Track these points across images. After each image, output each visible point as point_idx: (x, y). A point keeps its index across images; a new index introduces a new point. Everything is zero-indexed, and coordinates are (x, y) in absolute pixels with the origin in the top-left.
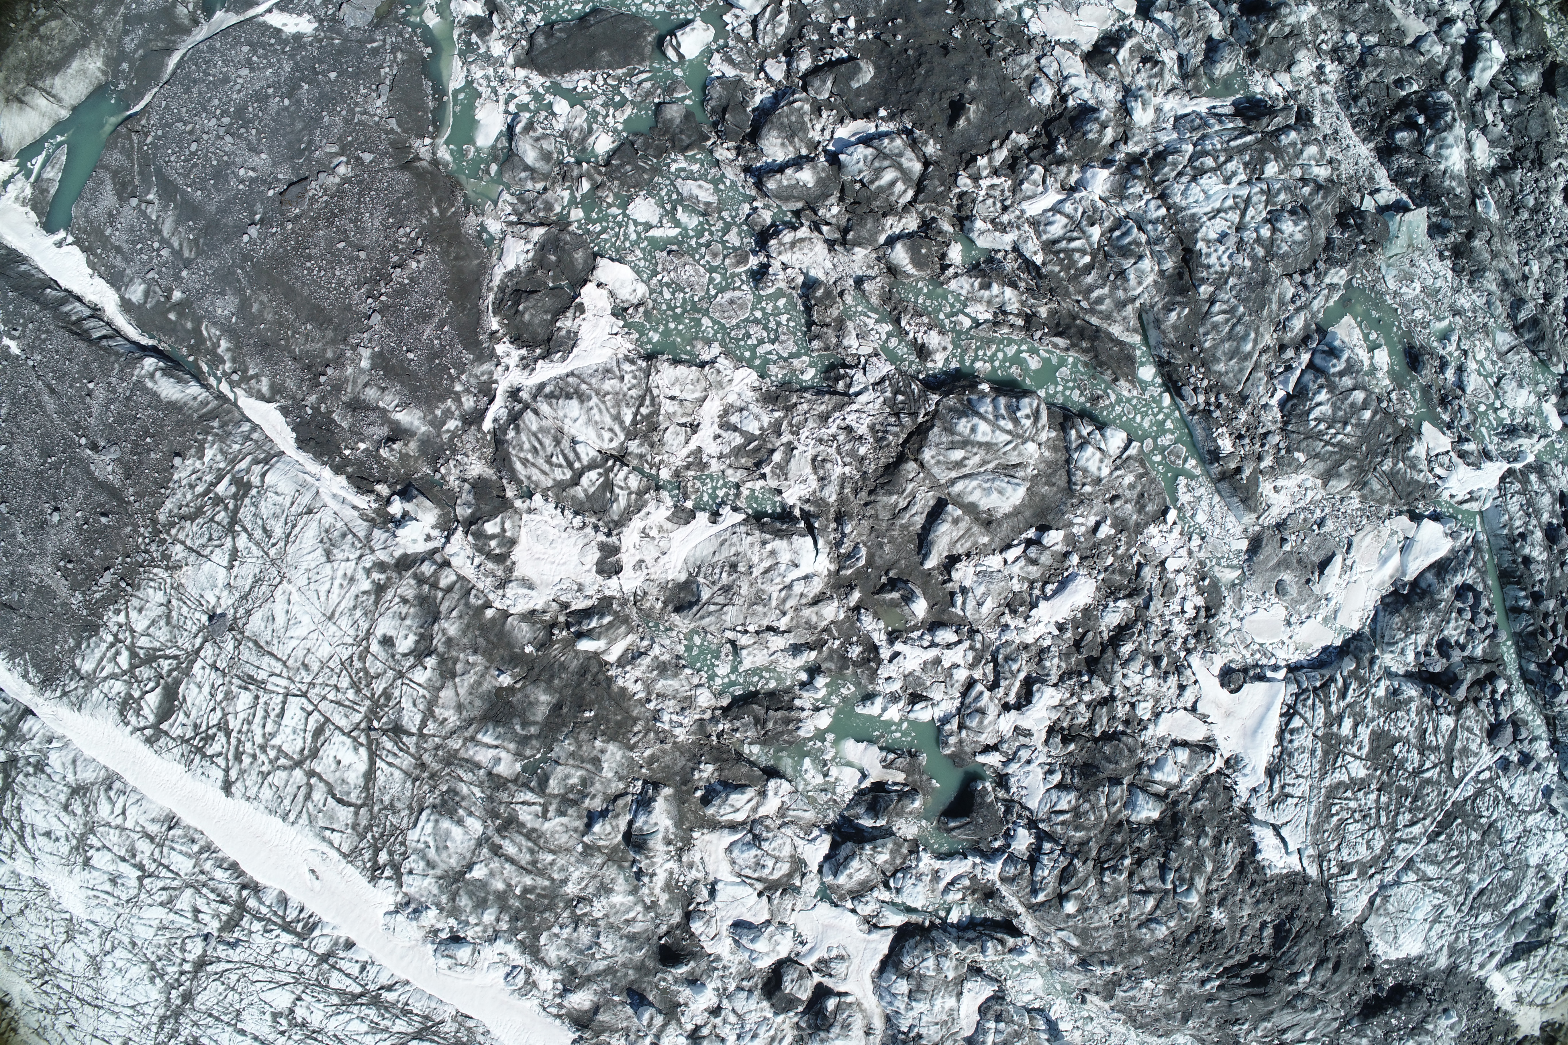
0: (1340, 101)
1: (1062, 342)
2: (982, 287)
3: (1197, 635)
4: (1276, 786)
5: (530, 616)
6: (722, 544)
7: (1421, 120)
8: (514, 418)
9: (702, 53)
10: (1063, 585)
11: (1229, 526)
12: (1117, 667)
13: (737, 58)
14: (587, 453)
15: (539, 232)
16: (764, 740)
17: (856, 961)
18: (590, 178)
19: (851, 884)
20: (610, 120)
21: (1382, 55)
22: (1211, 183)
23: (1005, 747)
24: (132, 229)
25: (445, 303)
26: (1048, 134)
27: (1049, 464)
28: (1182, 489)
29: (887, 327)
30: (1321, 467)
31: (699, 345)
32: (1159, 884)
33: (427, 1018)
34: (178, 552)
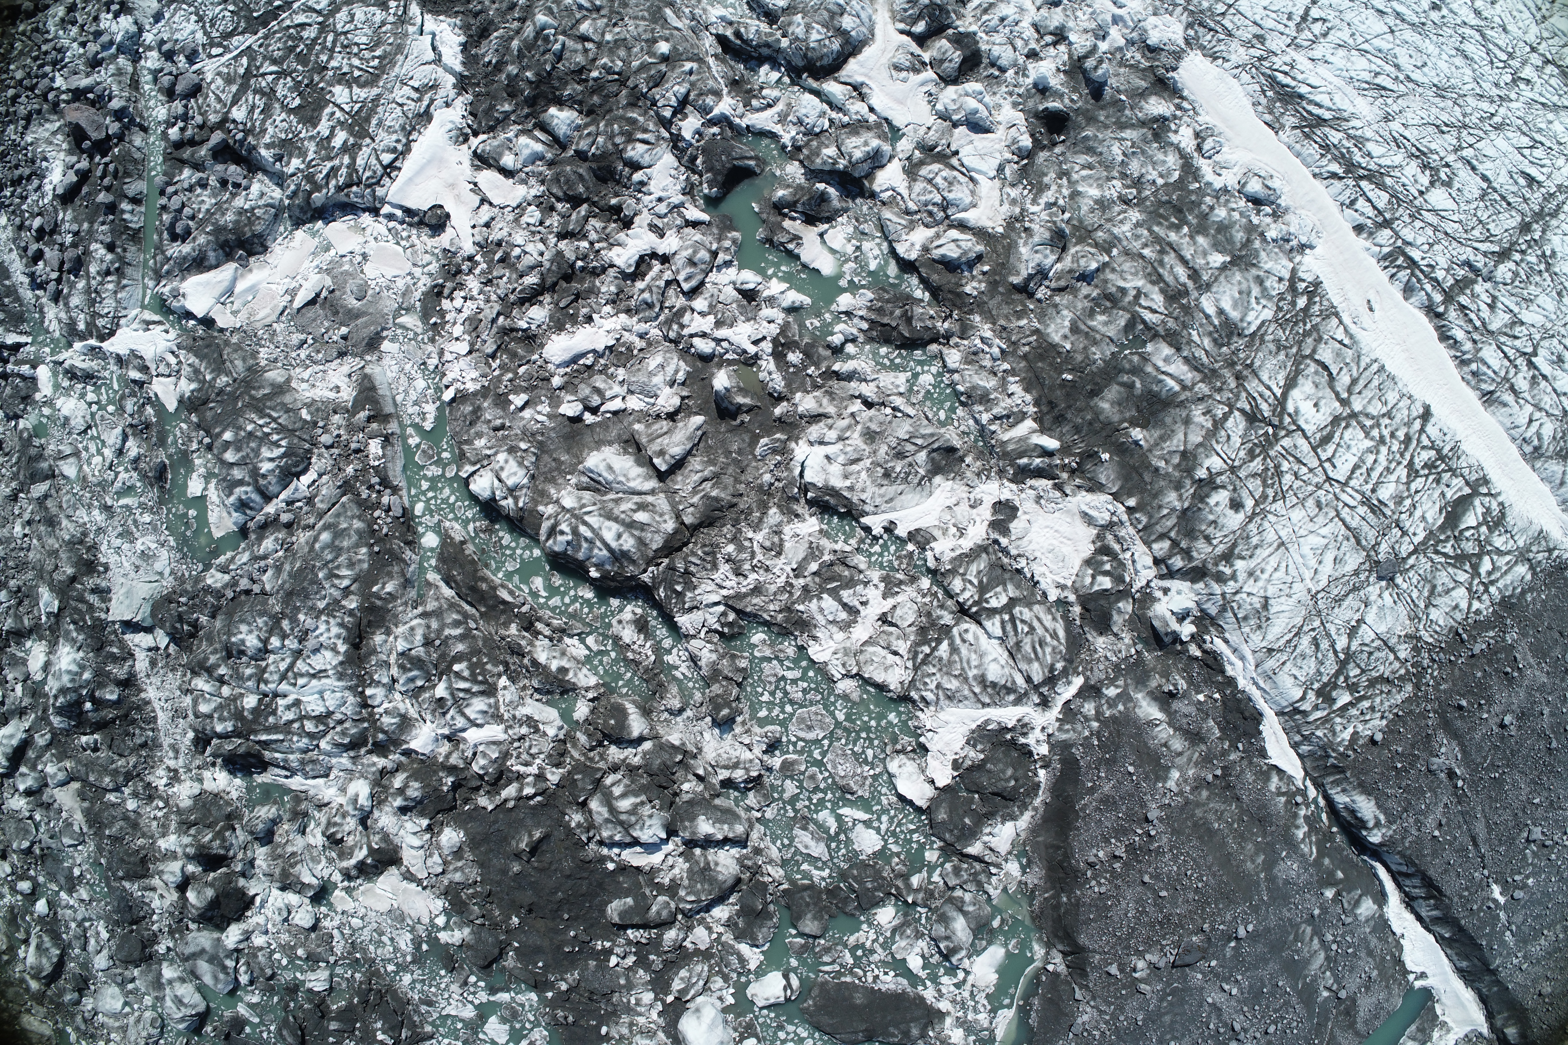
0: (161, 747)
1: (504, 595)
2: (567, 671)
3: (459, 272)
4: (425, 103)
5: (1095, 487)
6: (891, 500)
7: (88, 705)
8: (1051, 681)
10: (575, 360)
11: (395, 368)
12: (547, 265)
13: (734, 959)
14: (994, 625)
15: (975, 849)
16: (908, 300)
17: (885, 60)
18: (908, 886)
19: (867, 135)
21: (107, 780)
22: (313, 706)
23: (679, 221)
24: (1352, 969)
25: (1083, 809)
26: (456, 798)
27: (553, 481)
28: (431, 418)
29: (670, 659)
30: (287, 399)
32: (570, 43)
33: (1307, 136)
34: (1404, 652)
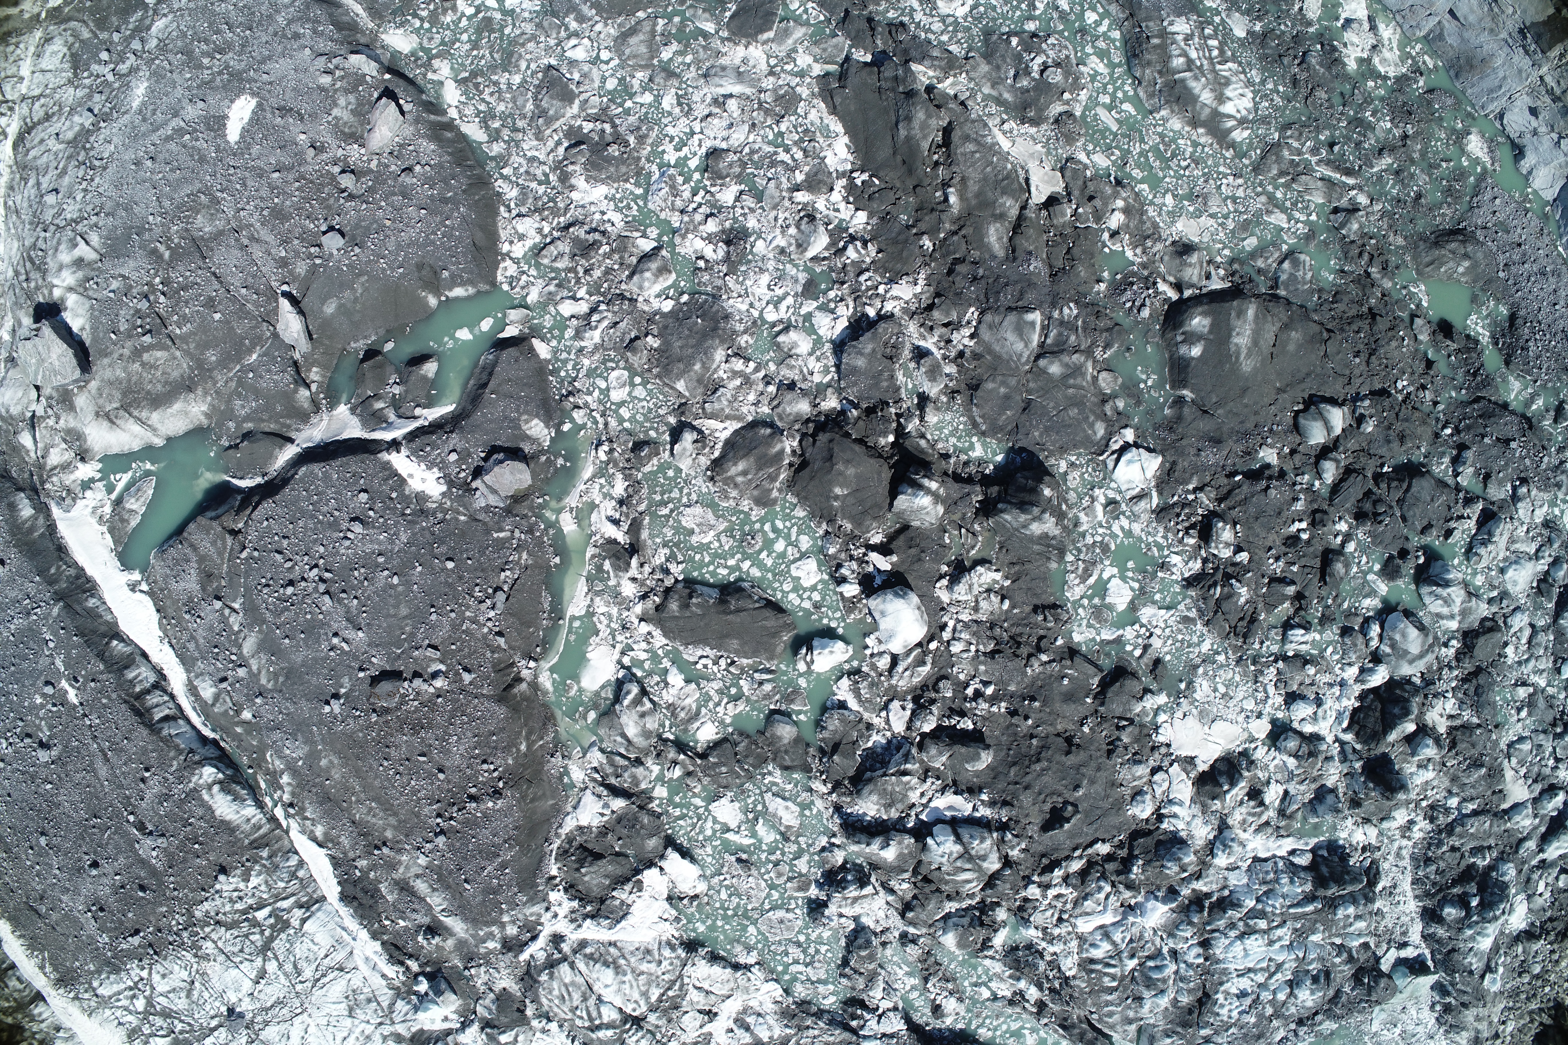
0: (1413, 857)
2: (1010, 977)
7: (1475, 903)
8: (551, 965)
9: (833, 669)
14: (609, 1014)
15: (619, 804)
18: (684, 766)
20: (720, 709)
22: (1255, 944)
25: (511, 847)
26: (1131, 849)
31: (738, 949)
34: (208, 947)
